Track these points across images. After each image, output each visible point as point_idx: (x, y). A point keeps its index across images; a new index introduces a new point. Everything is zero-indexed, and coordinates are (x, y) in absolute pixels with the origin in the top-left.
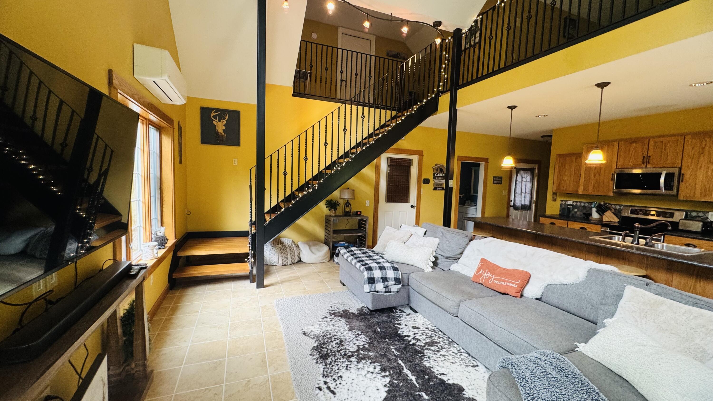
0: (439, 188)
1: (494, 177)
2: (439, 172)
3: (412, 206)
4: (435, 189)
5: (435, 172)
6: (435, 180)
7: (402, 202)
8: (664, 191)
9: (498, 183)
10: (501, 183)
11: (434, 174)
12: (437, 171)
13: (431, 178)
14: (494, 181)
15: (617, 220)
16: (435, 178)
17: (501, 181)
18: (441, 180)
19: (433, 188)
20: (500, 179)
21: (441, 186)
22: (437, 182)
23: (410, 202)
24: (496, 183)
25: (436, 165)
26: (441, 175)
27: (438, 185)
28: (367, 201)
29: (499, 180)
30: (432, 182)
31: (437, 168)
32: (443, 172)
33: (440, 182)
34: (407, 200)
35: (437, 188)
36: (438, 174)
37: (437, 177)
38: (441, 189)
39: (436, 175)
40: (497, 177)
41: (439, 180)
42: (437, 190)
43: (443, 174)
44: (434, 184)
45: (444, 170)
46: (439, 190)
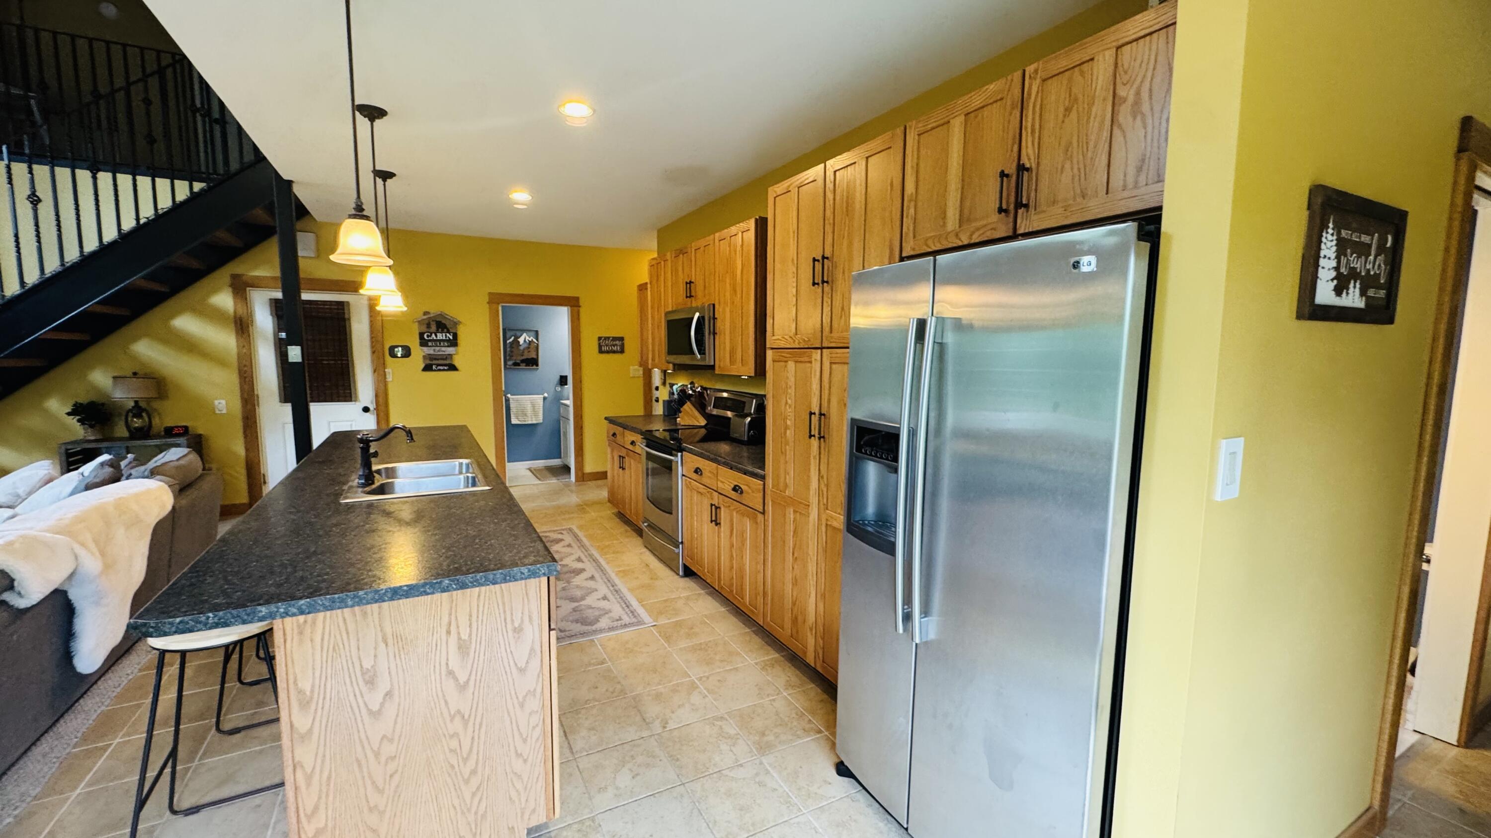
0: (438, 365)
1: (600, 338)
2: (434, 328)
3: (366, 410)
4: (428, 368)
5: (424, 329)
6: (425, 349)
7: (332, 401)
8: (699, 356)
9: (614, 352)
10: (622, 351)
11: (421, 335)
12: (429, 326)
13: (414, 343)
14: (600, 346)
15: (703, 422)
16: (424, 343)
17: (622, 346)
18: (443, 349)
19: (423, 366)
20: (617, 342)
21: (447, 362)
22: (432, 352)
23: (360, 401)
24: (608, 352)
25: (426, 313)
26: (440, 336)
27: (436, 359)
28: (216, 402)
29: (614, 346)
30: (419, 353)
31: (427, 322)
32: (445, 330)
33: (441, 353)
34: (346, 397)
35: (434, 367)
36: (433, 335)
37: (430, 341)
38: (446, 368)
39: (428, 336)
40: (609, 338)
41: (437, 348)
42: (435, 370)
43: (448, 335)
44: (424, 357)
45: (448, 326)
46: (440, 370)
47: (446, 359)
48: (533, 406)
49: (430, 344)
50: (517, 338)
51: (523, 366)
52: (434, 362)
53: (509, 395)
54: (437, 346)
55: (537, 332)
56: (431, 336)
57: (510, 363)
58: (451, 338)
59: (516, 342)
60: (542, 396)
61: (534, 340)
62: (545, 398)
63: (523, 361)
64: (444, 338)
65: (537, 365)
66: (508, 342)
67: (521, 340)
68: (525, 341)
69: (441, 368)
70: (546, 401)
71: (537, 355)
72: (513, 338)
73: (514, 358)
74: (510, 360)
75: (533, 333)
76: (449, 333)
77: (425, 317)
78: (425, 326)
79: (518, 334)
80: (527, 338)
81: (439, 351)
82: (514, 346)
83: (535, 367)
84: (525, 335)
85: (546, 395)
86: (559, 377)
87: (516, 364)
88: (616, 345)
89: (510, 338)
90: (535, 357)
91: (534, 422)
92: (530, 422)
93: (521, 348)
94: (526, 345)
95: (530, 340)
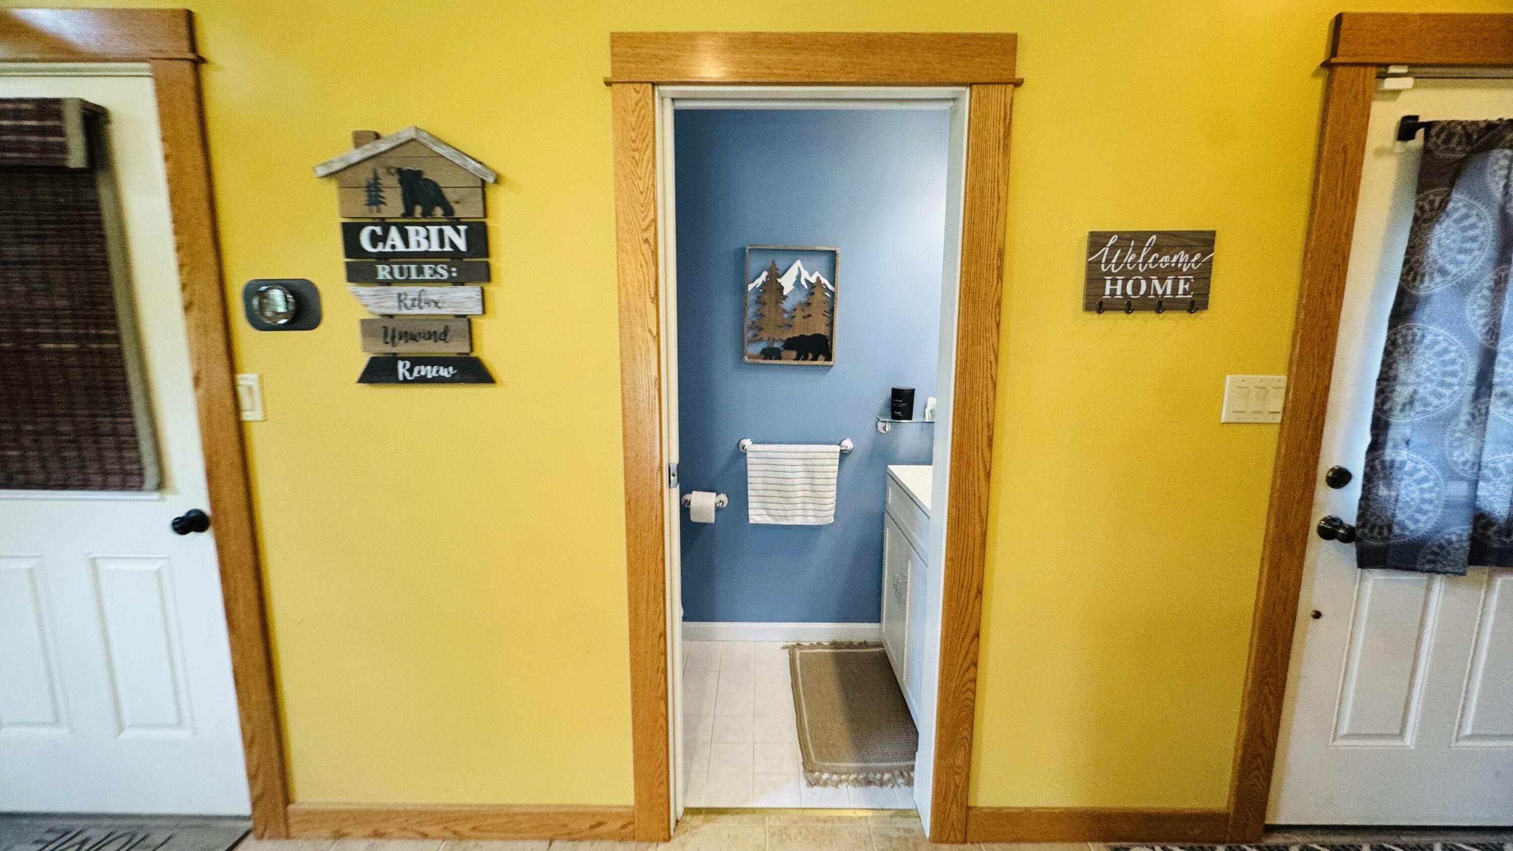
0: (416, 361)
1: (1097, 240)
2: (394, 206)
3: (187, 523)
4: (380, 371)
5: (360, 209)
6: (366, 291)
7: (85, 485)
9: (1160, 306)
10: (1197, 301)
11: (351, 232)
12: (374, 194)
13: (331, 269)
14: (1096, 279)
16: (362, 267)
17: (1202, 277)
18: (434, 292)
19: (361, 362)
20: (1180, 257)
21: (453, 348)
22: (391, 306)
24: (1128, 306)
25: (360, 138)
26: (419, 238)
27: (413, 337)
29: (1162, 274)
31: (364, 175)
32: (439, 212)
33: (426, 311)
34: (125, 474)
35: (402, 369)
36: (394, 233)
37: (384, 258)
38: (445, 372)
39: (375, 239)
40: (1140, 237)
41: (412, 291)
42: (405, 381)
43: (448, 231)
44: (367, 327)
45: (450, 195)
46: (423, 380)
47: (443, 336)
48: (811, 474)
49: (383, 272)
50: (775, 275)
51: (789, 359)
52: (404, 348)
53: (747, 443)
54: (408, 281)
55: (833, 254)
56: (384, 239)
57: (755, 349)
58: (462, 244)
59: (773, 288)
60: (837, 448)
61: (824, 281)
62: (844, 454)
63: (790, 344)
64: (435, 247)
65: (829, 357)
66: (751, 287)
67: (787, 282)
68: (798, 283)
69: (430, 371)
70: (850, 461)
71: (831, 324)
72: (765, 274)
73: (765, 335)
74: (755, 340)
75: (823, 260)
76: (455, 224)
77: (357, 155)
78: (362, 197)
79: (780, 265)
80: (805, 275)
81: (418, 301)
82: (766, 298)
83: (821, 361)
84: (798, 263)
85: (848, 444)
86: (889, 394)
87: (770, 353)
88: (1176, 271)
89: (758, 276)
90: (822, 330)
91: (812, 521)
92: (799, 521)
93: (787, 305)
94: (801, 297)
95: (813, 280)
